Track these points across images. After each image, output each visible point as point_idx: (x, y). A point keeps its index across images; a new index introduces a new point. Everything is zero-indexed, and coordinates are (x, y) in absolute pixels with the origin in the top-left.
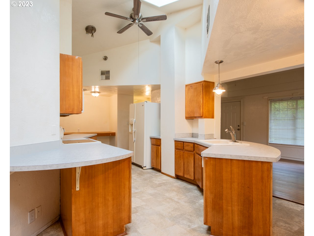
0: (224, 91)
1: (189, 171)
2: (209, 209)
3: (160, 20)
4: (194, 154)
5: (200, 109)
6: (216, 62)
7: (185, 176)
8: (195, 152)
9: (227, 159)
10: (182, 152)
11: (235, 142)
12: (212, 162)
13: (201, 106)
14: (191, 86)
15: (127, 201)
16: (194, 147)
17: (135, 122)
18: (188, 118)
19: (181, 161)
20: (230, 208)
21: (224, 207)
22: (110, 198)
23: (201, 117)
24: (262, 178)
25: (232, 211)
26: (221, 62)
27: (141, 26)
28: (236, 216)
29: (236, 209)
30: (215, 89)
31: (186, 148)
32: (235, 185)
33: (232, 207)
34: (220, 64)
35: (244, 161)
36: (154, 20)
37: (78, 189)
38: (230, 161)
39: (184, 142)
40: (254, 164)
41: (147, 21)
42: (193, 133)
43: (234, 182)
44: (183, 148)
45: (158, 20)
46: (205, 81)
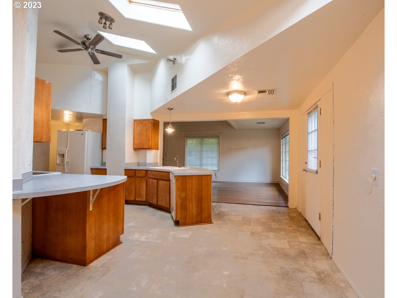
0: (174, 130)
1: (141, 195)
2: (178, 210)
3: (115, 57)
4: (146, 179)
5: (149, 142)
6: (168, 109)
7: (137, 199)
8: (147, 177)
9: (189, 176)
10: (133, 179)
11: (180, 167)
12: (181, 178)
13: (150, 140)
14: (140, 122)
15: (122, 216)
16: (146, 173)
17: (68, 152)
18: (136, 149)
19: (132, 187)
20: (191, 205)
21: (188, 205)
22: (111, 215)
23: (149, 149)
24: (207, 184)
25: (192, 207)
26: (172, 109)
27: (91, 54)
28: (194, 209)
29: (194, 205)
30: (167, 129)
31: (138, 175)
32: (194, 191)
33: (192, 204)
34: (171, 110)
35: (199, 175)
36: (109, 55)
37: (91, 209)
38: (191, 176)
39: (135, 170)
40: (204, 177)
41: (101, 53)
42: (138, 163)
43: (193, 189)
44: (134, 175)
45: (113, 56)
46: (153, 120)
